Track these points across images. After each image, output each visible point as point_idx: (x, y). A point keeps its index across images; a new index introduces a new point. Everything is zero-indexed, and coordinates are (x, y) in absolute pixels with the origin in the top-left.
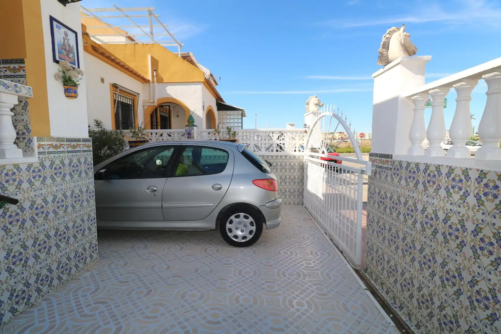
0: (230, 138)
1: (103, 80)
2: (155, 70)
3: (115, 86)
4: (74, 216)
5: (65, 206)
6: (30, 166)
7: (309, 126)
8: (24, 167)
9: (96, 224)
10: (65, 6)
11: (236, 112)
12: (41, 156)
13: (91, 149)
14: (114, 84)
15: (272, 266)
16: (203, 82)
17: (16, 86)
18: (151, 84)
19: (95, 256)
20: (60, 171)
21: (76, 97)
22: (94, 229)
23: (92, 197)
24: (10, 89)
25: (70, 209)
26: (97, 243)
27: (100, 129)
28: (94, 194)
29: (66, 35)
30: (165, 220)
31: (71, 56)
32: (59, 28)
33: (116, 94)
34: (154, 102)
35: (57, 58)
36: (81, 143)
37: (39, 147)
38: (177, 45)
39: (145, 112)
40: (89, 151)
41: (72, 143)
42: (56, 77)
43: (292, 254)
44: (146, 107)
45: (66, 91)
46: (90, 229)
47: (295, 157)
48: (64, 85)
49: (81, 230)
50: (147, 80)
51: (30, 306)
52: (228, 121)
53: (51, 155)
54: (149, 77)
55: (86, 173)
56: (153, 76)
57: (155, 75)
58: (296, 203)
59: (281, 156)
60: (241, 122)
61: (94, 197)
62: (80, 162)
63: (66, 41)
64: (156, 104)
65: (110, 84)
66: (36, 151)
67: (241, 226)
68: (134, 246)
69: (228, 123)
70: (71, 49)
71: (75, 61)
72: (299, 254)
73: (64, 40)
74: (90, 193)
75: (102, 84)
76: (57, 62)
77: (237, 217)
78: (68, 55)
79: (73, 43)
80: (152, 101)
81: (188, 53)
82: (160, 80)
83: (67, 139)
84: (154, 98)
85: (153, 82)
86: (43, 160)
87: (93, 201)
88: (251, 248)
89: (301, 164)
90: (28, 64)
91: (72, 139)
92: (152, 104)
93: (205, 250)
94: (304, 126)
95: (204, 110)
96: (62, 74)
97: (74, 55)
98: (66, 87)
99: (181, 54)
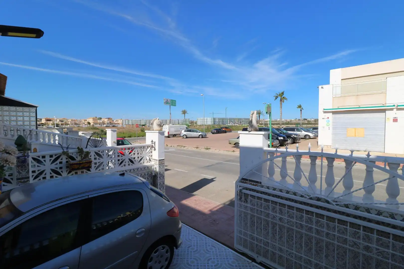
7: (155, 142)
47: (145, 168)
89: (150, 173)
94: (151, 142)
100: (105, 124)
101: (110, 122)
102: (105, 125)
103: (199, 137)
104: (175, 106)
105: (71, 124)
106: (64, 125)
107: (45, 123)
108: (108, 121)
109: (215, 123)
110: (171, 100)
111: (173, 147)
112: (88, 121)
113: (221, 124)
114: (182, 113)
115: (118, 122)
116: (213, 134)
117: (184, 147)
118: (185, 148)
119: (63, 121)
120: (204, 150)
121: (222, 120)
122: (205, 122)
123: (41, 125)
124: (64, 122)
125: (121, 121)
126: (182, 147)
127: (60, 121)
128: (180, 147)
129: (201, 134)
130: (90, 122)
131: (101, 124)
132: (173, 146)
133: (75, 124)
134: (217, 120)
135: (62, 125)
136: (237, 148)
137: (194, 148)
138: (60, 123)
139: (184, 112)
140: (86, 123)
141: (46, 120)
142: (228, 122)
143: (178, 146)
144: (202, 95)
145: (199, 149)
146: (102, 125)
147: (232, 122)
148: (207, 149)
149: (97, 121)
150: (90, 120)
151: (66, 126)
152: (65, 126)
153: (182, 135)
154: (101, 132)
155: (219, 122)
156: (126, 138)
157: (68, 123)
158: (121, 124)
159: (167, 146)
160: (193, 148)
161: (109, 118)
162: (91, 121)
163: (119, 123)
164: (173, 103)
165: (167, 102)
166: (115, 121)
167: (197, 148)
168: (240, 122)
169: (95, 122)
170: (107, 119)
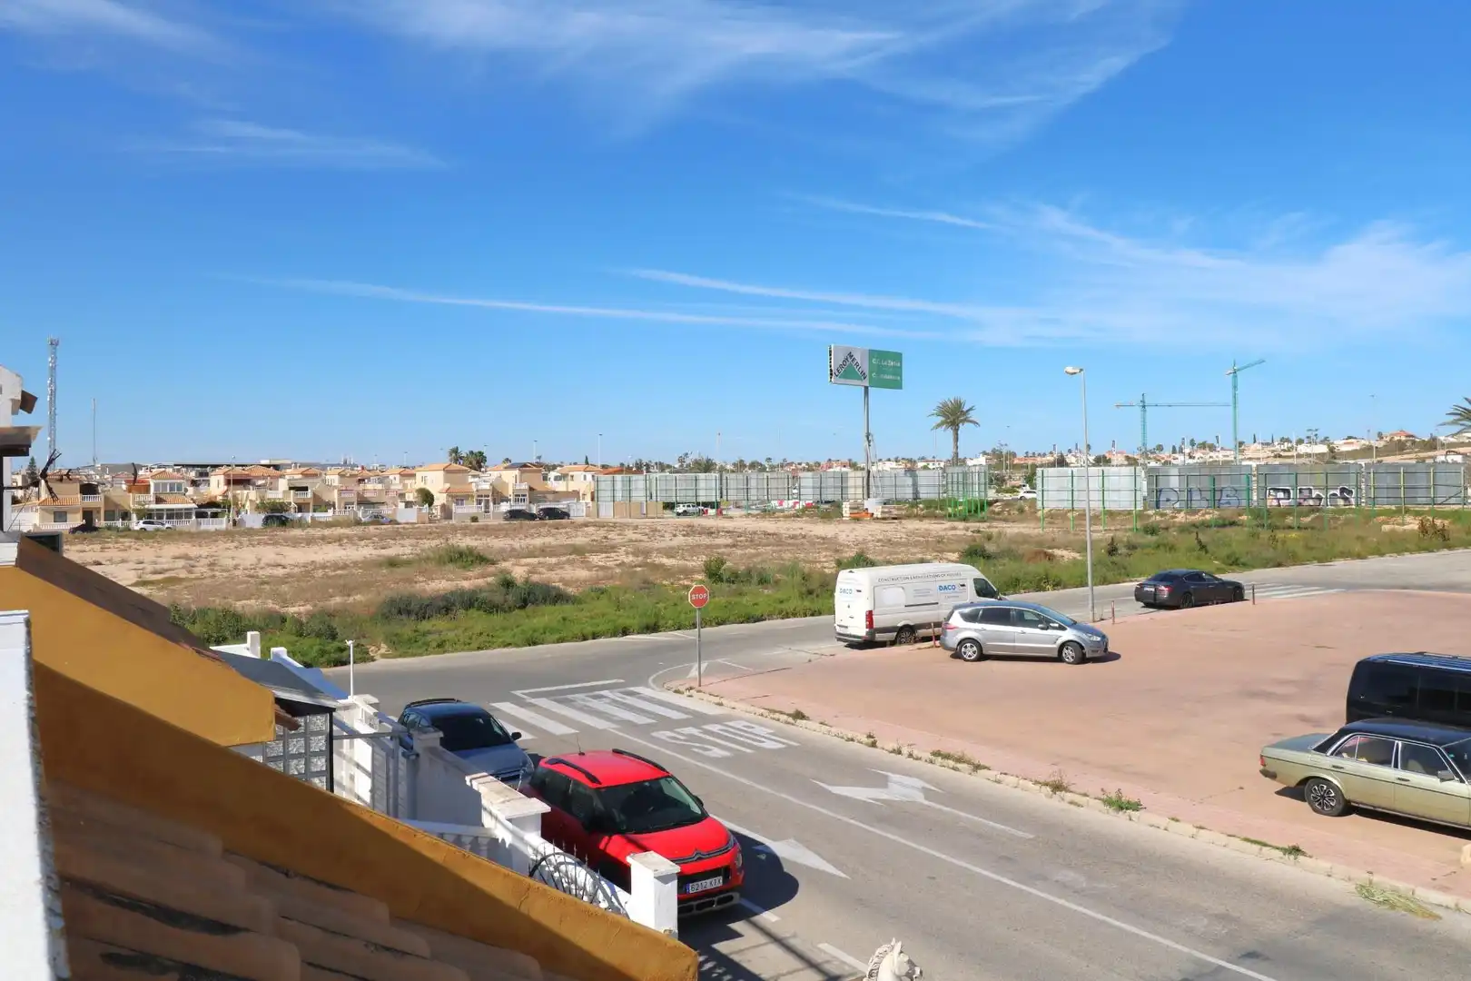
100: (507, 500)
101: (531, 489)
102: (505, 507)
103: (1059, 659)
104: (897, 385)
105: (343, 505)
106: (311, 509)
107: (225, 495)
108: (521, 481)
109: (1163, 498)
110: (872, 353)
111: (910, 755)
112: (419, 484)
113: (1204, 504)
114: (941, 419)
115: (572, 486)
116: (1148, 605)
117: (977, 767)
118: (979, 780)
119: (306, 489)
120: (1095, 816)
121: (1206, 483)
122: (1096, 496)
123: (209, 511)
124: (309, 494)
125: (589, 476)
126: (959, 765)
127: (291, 488)
128: (951, 763)
129: (1072, 638)
130: (433, 492)
131: (487, 502)
132: (905, 751)
133: (359, 503)
134: (1174, 482)
135: (300, 508)
136: (1315, 810)
137: (1037, 782)
138: (292, 498)
139: (954, 416)
140: (410, 497)
141: (228, 483)
142: (1249, 490)
143: (937, 754)
144: (1070, 369)
145: (1069, 796)
146: (491, 504)
147: (1281, 495)
148: (1121, 808)
149: (465, 482)
150: (430, 475)
151: (316, 515)
152: (313, 518)
153: (952, 639)
154: (503, 590)
155: (1190, 491)
156: (633, 633)
157: (326, 498)
158: (588, 499)
159: (874, 745)
160: (1030, 784)
161: (525, 466)
162: (435, 482)
163: (575, 494)
164: (880, 370)
165: (846, 370)
166: (556, 479)
167: (1057, 787)
168: (1343, 490)
169: (458, 488)
170: (517, 472)
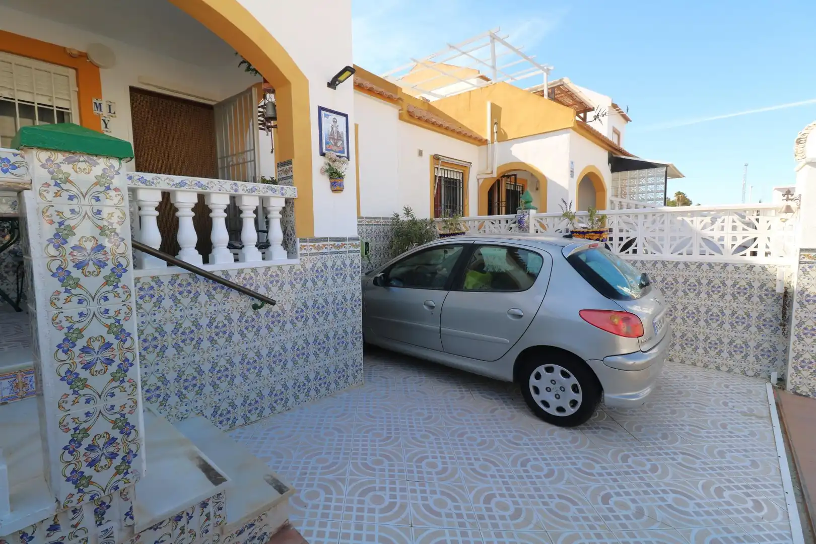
0: (592, 228)
1: (420, 153)
2: (496, 123)
3: (436, 158)
4: (335, 326)
5: (325, 313)
6: (292, 267)
7: (800, 196)
8: (286, 269)
9: (362, 339)
10: (335, 89)
11: (651, 172)
12: (303, 258)
13: (359, 249)
14: (436, 155)
15: (592, 474)
16: (573, 128)
17: (282, 188)
18: (490, 145)
19: (359, 376)
20: (322, 274)
21: (341, 190)
22: (359, 344)
23: (358, 307)
24: (277, 192)
25: (331, 317)
26: (362, 362)
27: (410, 218)
28: (360, 303)
29: (335, 121)
30: (444, 351)
31: (339, 144)
32: (326, 116)
33: (438, 168)
34: (492, 173)
35: (324, 151)
36: (347, 242)
37: (301, 249)
38: (541, 71)
39: (480, 189)
40: (358, 251)
41: (337, 243)
42: (323, 172)
43: (654, 469)
44: (481, 181)
45: (333, 185)
46: (354, 344)
47: (751, 267)
48: (331, 178)
49: (343, 342)
50: (483, 140)
51: (287, 408)
52: (642, 189)
53: (313, 257)
54: (488, 136)
55: (352, 278)
56: (492, 133)
57: (495, 131)
58: (751, 373)
59: (710, 265)
60: (664, 189)
61: (361, 307)
62: (344, 265)
63: (334, 128)
64: (495, 175)
65: (431, 156)
66: (299, 252)
67: (555, 388)
68: (408, 377)
69: (642, 193)
70: (340, 137)
71: (343, 148)
72: (670, 476)
73: (332, 128)
74: (355, 301)
75: (420, 158)
76: (323, 155)
77: (550, 370)
78: (336, 144)
79: (342, 129)
80: (489, 171)
81: (561, 80)
82: (502, 137)
83: (330, 238)
84: (492, 168)
85: (493, 143)
86: (305, 262)
87: (359, 310)
88: (573, 431)
90: (295, 165)
91: (338, 238)
92: (489, 176)
93: (493, 411)
95: (572, 176)
96: (327, 167)
97: (343, 143)
98: (333, 180)
99: (548, 85)
